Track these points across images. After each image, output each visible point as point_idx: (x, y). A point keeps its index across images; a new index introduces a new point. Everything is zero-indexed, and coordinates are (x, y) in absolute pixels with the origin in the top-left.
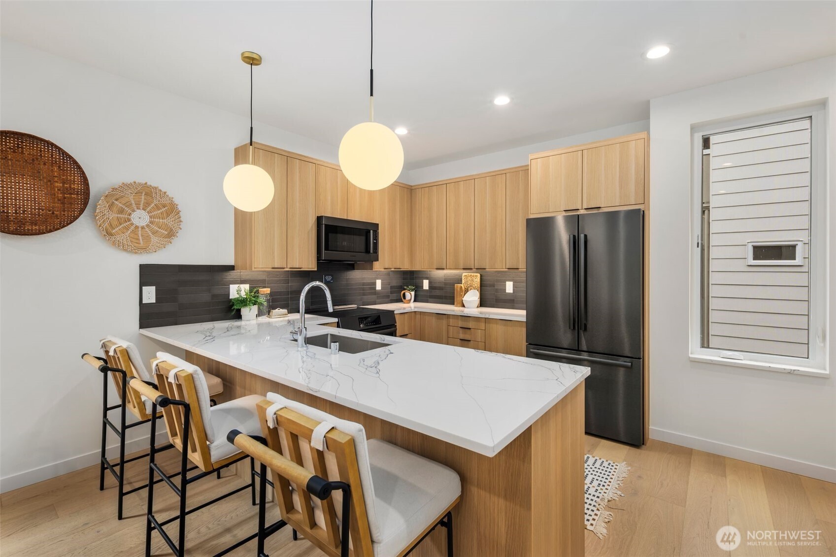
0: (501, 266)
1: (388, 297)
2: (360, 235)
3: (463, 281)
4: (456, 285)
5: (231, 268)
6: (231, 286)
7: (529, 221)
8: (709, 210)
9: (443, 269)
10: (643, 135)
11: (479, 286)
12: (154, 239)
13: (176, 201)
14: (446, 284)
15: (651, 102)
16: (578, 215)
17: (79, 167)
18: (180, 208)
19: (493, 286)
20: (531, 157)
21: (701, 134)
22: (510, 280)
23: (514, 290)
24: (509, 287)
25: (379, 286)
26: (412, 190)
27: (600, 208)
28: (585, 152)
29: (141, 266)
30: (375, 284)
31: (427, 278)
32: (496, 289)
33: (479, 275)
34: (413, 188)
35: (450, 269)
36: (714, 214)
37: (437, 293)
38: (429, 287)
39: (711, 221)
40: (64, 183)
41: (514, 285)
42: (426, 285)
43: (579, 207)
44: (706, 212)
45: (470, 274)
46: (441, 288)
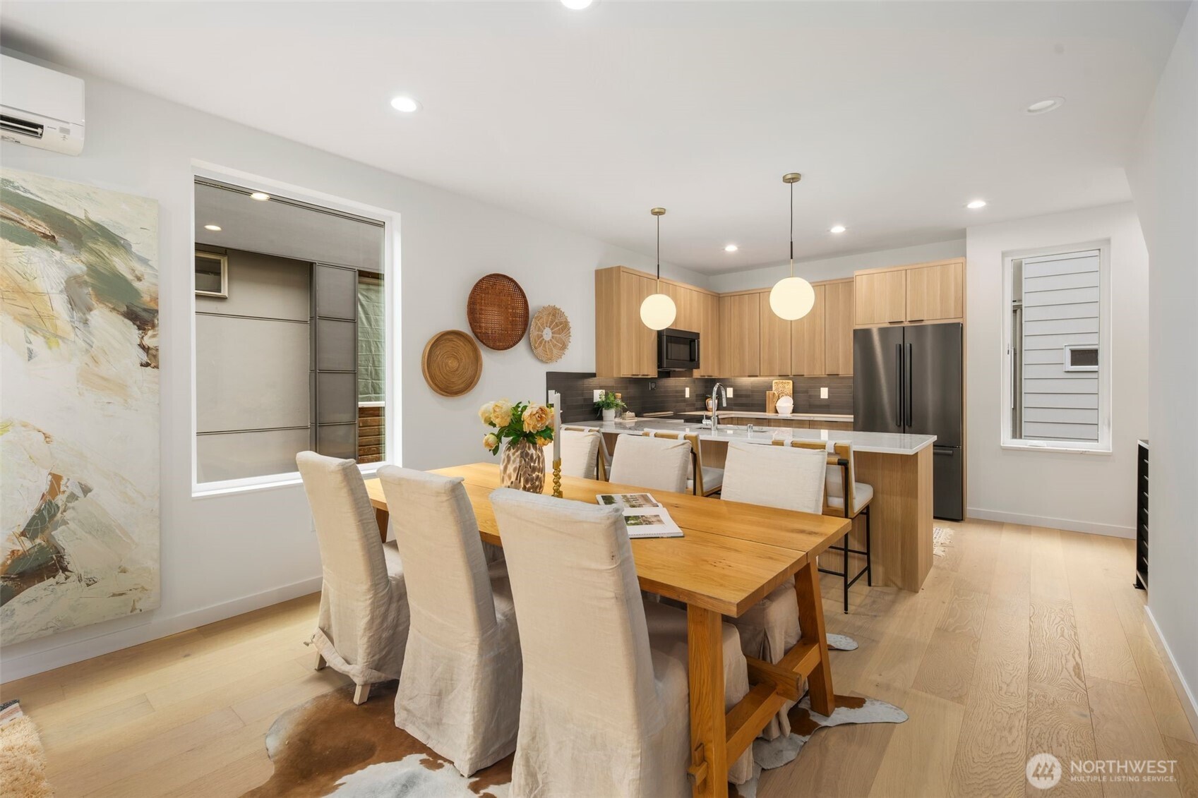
0: (819, 372)
1: (694, 405)
2: (684, 344)
3: (774, 388)
4: (767, 392)
5: (594, 375)
6: (595, 391)
7: (855, 331)
8: (1022, 310)
9: (757, 376)
10: (961, 260)
11: (791, 392)
12: (555, 351)
13: (569, 320)
14: (753, 391)
15: (967, 229)
16: (904, 328)
17: (524, 296)
18: (571, 325)
19: (807, 392)
20: (857, 274)
21: (1010, 259)
22: (825, 387)
23: (829, 396)
24: (824, 393)
25: (687, 395)
26: (719, 297)
27: (922, 320)
28: (909, 272)
29: (547, 373)
30: (684, 391)
31: (731, 387)
32: (810, 396)
33: (791, 382)
34: (721, 296)
35: (763, 376)
36: (1027, 314)
37: (744, 401)
38: (734, 395)
39: (1023, 322)
40: (513, 309)
41: (829, 391)
42: (730, 393)
43: (903, 320)
44: (1018, 312)
45: (781, 381)
46: (747, 396)
